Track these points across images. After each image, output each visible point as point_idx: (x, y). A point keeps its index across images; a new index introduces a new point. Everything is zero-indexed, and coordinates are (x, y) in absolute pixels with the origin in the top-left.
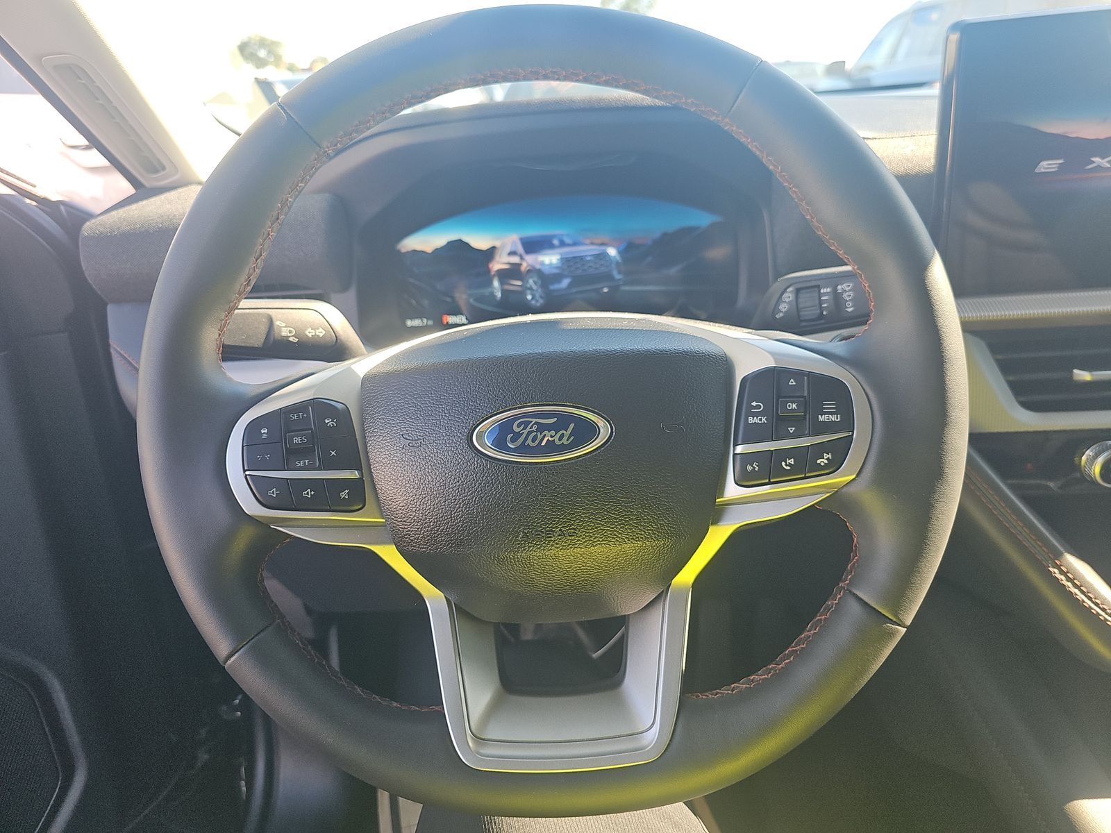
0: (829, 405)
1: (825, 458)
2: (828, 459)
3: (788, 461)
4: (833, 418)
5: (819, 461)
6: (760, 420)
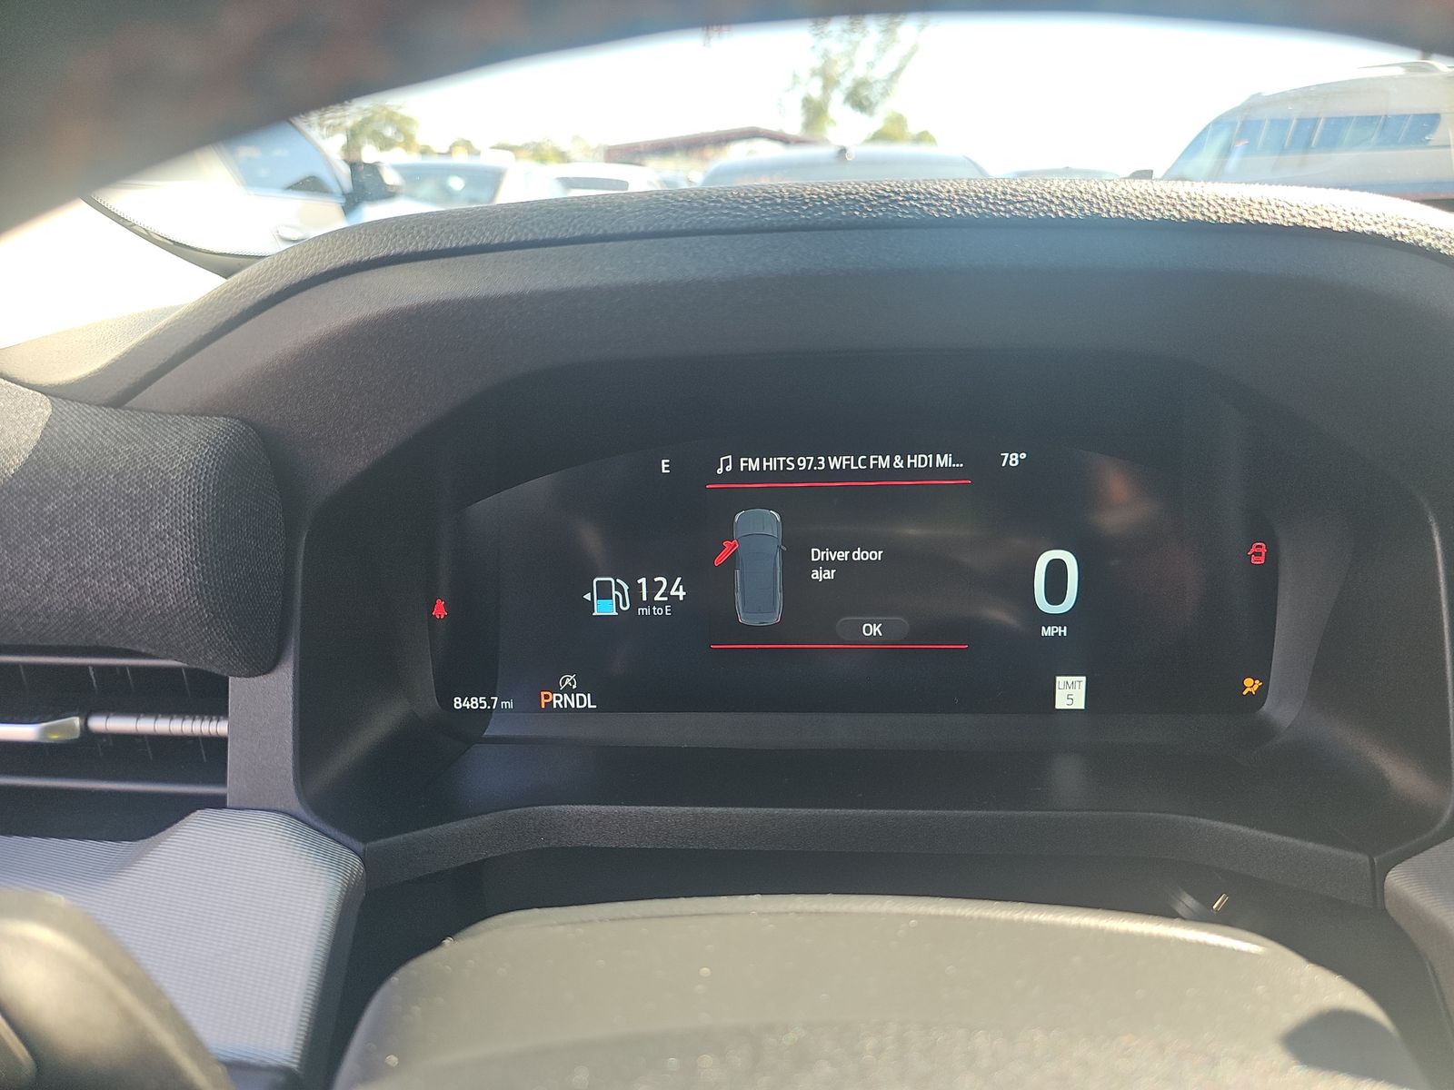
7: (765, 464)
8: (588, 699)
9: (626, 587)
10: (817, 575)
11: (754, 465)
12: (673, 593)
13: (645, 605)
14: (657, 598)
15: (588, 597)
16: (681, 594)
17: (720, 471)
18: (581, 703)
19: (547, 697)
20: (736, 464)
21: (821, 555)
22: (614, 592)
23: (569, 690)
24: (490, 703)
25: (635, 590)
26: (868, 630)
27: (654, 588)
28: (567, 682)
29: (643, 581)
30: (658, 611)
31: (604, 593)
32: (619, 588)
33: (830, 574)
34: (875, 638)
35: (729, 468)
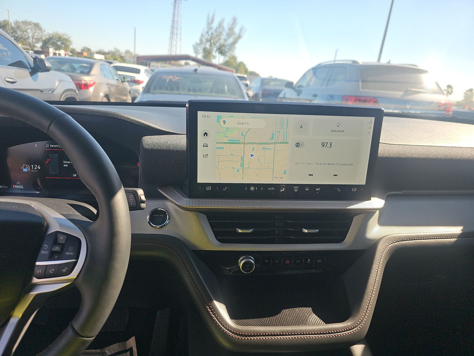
0: (71, 248)
1: (65, 269)
2: (66, 270)
3: (52, 270)
4: (71, 254)
5: (63, 270)
6: (46, 252)
7: (55, 146)
8: (22, 187)
9: (29, 167)
10: (64, 165)
11: (53, 146)
12: (38, 168)
13: (33, 170)
14: (35, 169)
15: (22, 168)
16: (40, 168)
17: (47, 147)
18: (21, 187)
19: (14, 186)
20: (49, 146)
21: (65, 162)
22: (27, 167)
23: (18, 185)
24: (3, 187)
25: (31, 167)
26: (74, 175)
27: (34, 167)
28: (18, 183)
29: (32, 165)
30: (35, 171)
31: (25, 167)
32: (28, 167)
33: (67, 166)
34: (75, 177)
35: (48, 146)
